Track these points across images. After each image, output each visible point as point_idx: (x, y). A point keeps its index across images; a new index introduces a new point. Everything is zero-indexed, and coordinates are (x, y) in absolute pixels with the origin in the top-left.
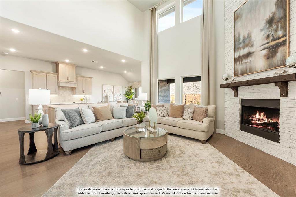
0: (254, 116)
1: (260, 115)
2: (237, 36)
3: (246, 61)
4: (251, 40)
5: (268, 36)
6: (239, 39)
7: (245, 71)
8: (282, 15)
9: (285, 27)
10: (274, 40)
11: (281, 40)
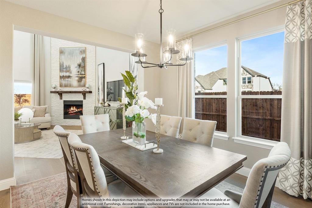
0: (70, 109)
1: (73, 108)
2: (62, 63)
3: (68, 80)
4: (70, 69)
5: (78, 72)
6: (63, 66)
7: (67, 85)
8: (84, 66)
9: (85, 71)
10: (81, 74)
11: (84, 76)
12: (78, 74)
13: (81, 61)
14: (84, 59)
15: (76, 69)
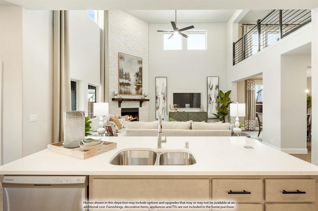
4: (129, 77)
5: (136, 80)
7: (126, 93)
8: (141, 75)
9: (141, 80)
10: (138, 83)
11: (141, 85)
12: (136, 82)
13: (138, 71)
14: (141, 69)
15: (135, 77)
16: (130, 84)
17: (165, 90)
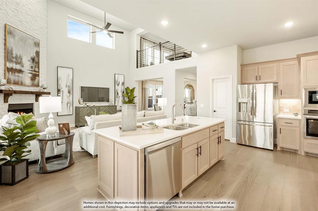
2: (10, 49)
3: (18, 75)
5: (32, 67)
6: (12, 54)
8: (37, 61)
9: (38, 68)
10: (34, 71)
11: (37, 73)
12: (31, 69)
13: (35, 55)
14: (38, 54)
15: (29, 63)
16: (23, 71)
17: (70, 82)
